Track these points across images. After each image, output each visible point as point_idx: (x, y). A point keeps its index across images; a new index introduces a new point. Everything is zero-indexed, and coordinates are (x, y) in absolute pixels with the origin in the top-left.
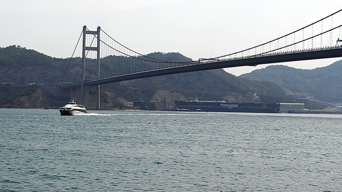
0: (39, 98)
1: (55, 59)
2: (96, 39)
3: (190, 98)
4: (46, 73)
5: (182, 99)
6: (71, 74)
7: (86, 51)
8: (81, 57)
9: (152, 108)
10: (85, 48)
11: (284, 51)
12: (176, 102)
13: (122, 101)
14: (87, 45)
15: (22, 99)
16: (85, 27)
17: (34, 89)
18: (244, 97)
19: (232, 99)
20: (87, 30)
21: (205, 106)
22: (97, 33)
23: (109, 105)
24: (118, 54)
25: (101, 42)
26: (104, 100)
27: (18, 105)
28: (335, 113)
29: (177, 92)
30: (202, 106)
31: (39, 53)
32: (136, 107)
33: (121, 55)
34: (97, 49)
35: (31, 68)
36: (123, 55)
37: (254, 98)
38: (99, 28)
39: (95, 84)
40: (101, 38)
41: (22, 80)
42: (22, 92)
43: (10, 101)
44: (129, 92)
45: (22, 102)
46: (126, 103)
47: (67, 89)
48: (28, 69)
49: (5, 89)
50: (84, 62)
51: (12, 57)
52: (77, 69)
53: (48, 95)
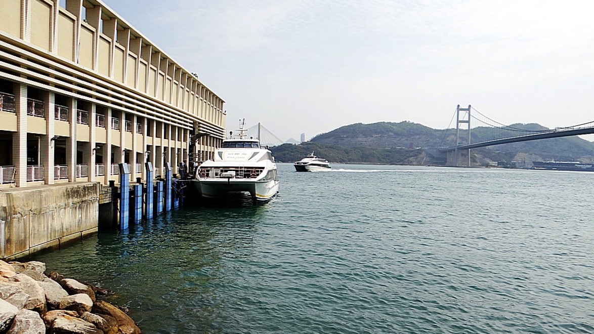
0: (423, 159)
1: (436, 130)
2: (467, 114)
3: (547, 159)
4: (429, 140)
5: (540, 160)
6: (448, 140)
7: (459, 124)
8: (456, 128)
9: (513, 166)
10: (458, 122)
12: (534, 162)
13: (488, 161)
14: (460, 119)
15: (411, 159)
16: (459, 106)
17: (420, 152)
19: (585, 161)
20: (460, 108)
21: (560, 166)
22: (469, 109)
23: (478, 164)
24: (485, 125)
25: (471, 116)
26: (474, 160)
27: (409, 163)
29: (536, 154)
30: (557, 166)
31: (424, 126)
32: (499, 166)
33: (488, 126)
34: (468, 122)
35: (418, 137)
36: (491, 126)
38: (470, 106)
39: (467, 148)
40: (471, 114)
41: (411, 145)
42: (411, 154)
43: (402, 160)
44: (494, 154)
45: (411, 162)
46: (491, 163)
47: (444, 152)
48: (416, 137)
49: (399, 152)
50: (457, 132)
51: (404, 129)
52: (452, 137)
53: (430, 156)
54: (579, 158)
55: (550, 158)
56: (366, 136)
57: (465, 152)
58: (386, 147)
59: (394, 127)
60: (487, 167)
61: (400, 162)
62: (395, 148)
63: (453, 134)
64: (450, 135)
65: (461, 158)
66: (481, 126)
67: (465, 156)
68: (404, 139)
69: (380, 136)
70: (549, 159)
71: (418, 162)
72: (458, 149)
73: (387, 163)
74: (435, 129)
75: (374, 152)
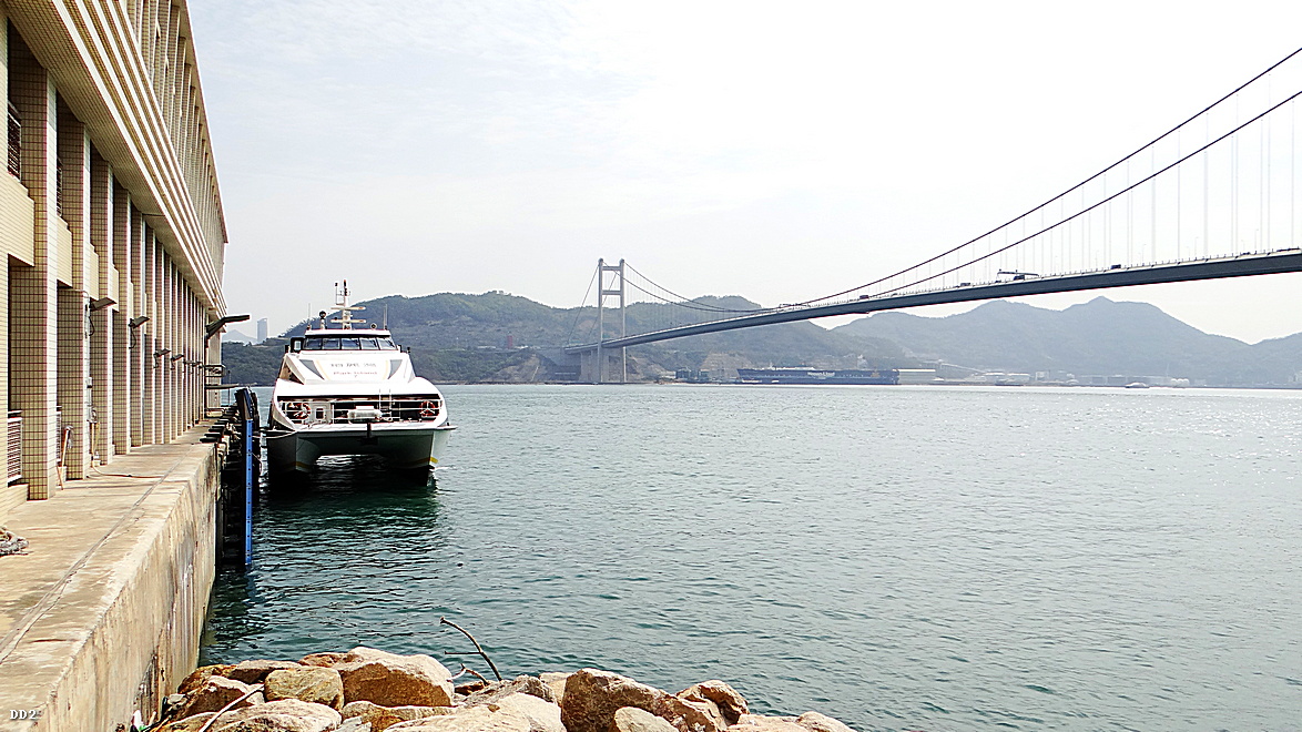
0: (534, 369)
1: (555, 310)
2: (618, 277)
4: (543, 331)
5: (747, 367)
6: (581, 331)
7: (603, 297)
8: (596, 306)
9: (704, 380)
10: (602, 293)
11: (901, 293)
12: (738, 370)
13: (657, 370)
14: (604, 288)
15: (509, 370)
16: (601, 260)
17: (526, 354)
18: (841, 360)
19: (824, 365)
20: (604, 265)
21: (784, 376)
22: (620, 268)
23: (639, 377)
25: (625, 282)
26: (632, 370)
27: (505, 379)
28: (984, 384)
29: (740, 355)
30: (779, 377)
31: (532, 302)
32: (679, 379)
33: (654, 300)
34: (620, 293)
35: (520, 323)
36: (660, 301)
37: (859, 363)
38: (623, 261)
39: (619, 346)
40: (625, 277)
41: (509, 340)
42: (509, 360)
43: (492, 374)
44: (666, 356)
45: (510, 375)
46: (664, 374)
47: (576, 354)
48: (516, 325)
49: (484, 355)
50: (600, 314)
51: (492, 308)
52: (590, 323)
53: (547, 362)
54: (811, 360)
55: (766, 361)
56: (411, 323)
57: (615, 353)
58: (454, 347)
59: (471, 305)
60: (657, 382)
61: (487, 377)
62: (475, 349)
63: (590, 318)
64: (583, 320)
65: (606, 366)
66: (641, 301)
67: (616, 362)
68: (491, 330)
69: (442, 324)
70: (762, 363)
71: (524, 376)
72: (602, 346)
73: (459, 381)
74: (554, 308)
75: (432, 357)
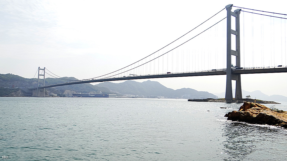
0: (20, 93)
1: (26, 79)
2: (43, 72)
3: (78, 93)
4: (23, 84)
5: (75, 93)
6: (33, 84)
7: (40, 76)
8: (37, 78)
9: (64, 96)
10: (39, 75)
11: (108, 78)
12: (73, 94)
13: (53, 94)
15: (13, 93)
16: (39, 67)
17: (18, 90)
18: (97, 92)
19: (92, 93)
20: (40, 68)
21: (83, 96)
22: (44, 69)
23: (48, 95)
25: (45, 73)
26: (46, 94)
27: (11, 96)
28: (126, 97)
29: (73, 91)
31: (20, 76)
32: (58, 96)
34: (44, 75)
35: (17, 82)
36: (54, 78)
37: (100, 93)
38: (45, 68)
39: (43, 88)
40: (45, 71)
41: (13, 86)
42: (13, 91)
43: (8, 94)
44: (55, 91)
45: (13, 95)
47: (31, 90)
48: (15, 82)
49: (5, 90)
50: (38, 80)
51: (8, 78)
52: (36, 82)
53: (23, 91)
54: (90, 92)
55: (79, 92)
57: (42, 90)
59: (3, 77)
60: (53, 97)
61: (6, 95)
62: (3, 88)
63: (36, 81)
64: (34, 81)
65: (40, 93)
66: (49, 77)
67: (42, 92)
68: (8, 83)
71: (17, 95)
72: (39, 88)
